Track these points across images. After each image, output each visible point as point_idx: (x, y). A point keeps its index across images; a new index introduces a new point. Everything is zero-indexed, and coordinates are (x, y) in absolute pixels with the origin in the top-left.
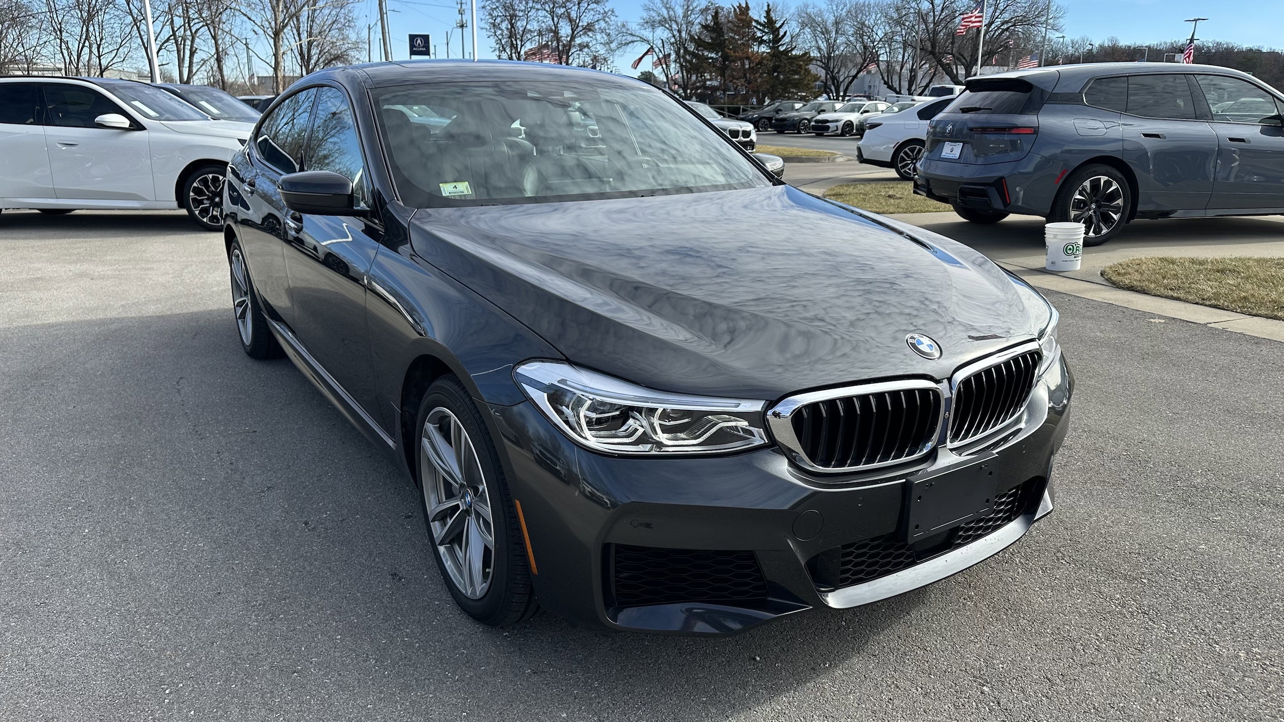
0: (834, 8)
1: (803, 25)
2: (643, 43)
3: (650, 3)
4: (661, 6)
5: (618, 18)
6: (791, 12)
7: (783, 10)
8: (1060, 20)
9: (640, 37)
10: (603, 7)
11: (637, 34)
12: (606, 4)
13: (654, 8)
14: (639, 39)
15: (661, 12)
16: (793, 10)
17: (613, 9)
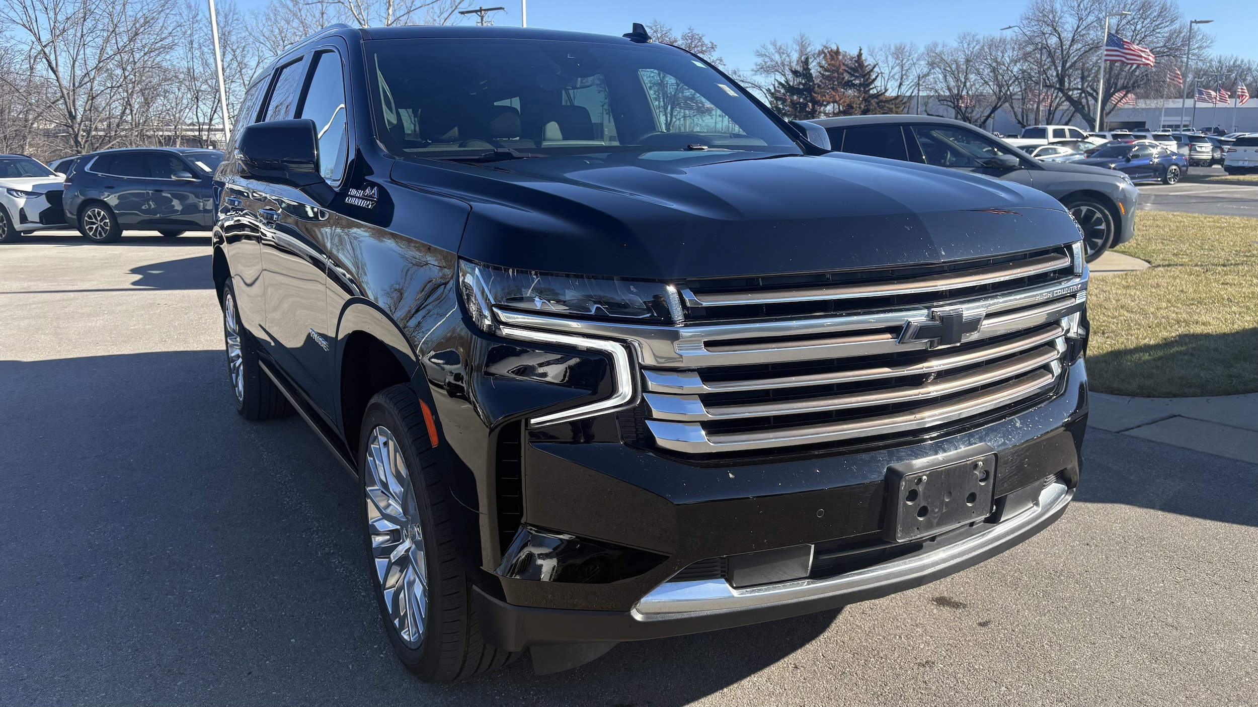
0: (965, 46)
1: (932, 65)
2: (755, 89)
3: (763, 49)
4: (774, 51)
5: (726, 67)
6: (919, 52)
7: (910, 50)
8: (1207, 49)
9: (752, 84)
10: (709, 56)
11: (749, 80)
12: (713, 54)
13: (767, 54)
14: (750, 85)
15: (773, 57)
16: (922, 50)
17: (721, 58)
